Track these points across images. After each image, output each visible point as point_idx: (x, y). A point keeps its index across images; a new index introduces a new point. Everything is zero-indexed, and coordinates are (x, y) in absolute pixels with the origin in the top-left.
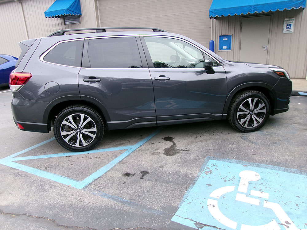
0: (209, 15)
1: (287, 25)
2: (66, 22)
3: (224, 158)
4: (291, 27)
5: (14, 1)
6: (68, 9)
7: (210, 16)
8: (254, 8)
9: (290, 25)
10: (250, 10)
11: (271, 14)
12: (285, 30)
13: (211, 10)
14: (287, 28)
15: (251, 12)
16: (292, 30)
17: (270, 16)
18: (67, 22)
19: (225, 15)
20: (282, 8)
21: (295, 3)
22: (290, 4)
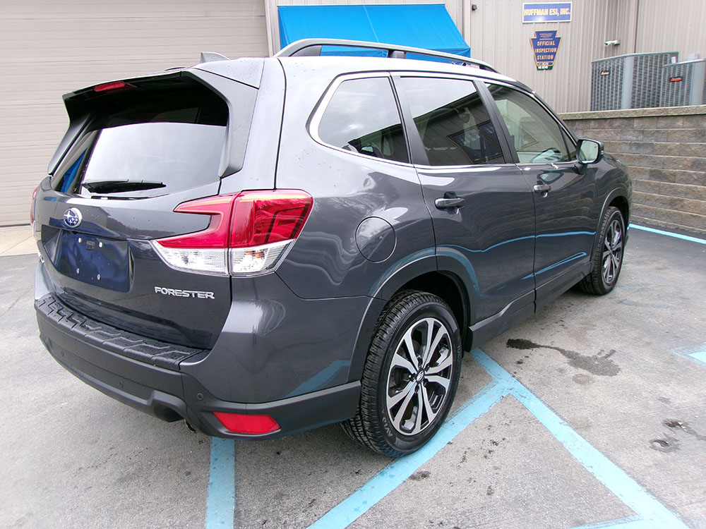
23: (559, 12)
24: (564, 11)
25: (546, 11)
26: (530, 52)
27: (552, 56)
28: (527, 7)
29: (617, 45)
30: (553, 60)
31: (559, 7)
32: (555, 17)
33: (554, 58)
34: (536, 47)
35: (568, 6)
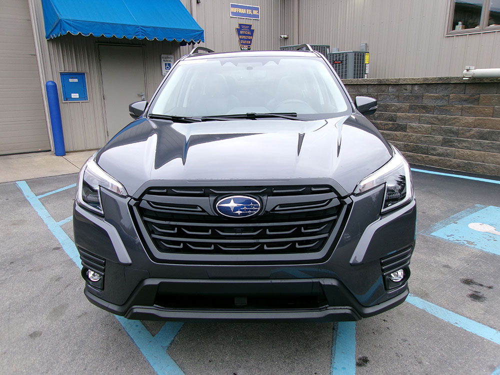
23: (252, 12)
24: (255, 12)
25: (245, 10)
26: (236, 38)
27: (250, 42)
28: (233, 6)
29: (287, 38)
30: (250, 44)
31: (252, 9)
32: (249, 16)
33: (251, 42)
34: (239, 34)
35: (257, 9)
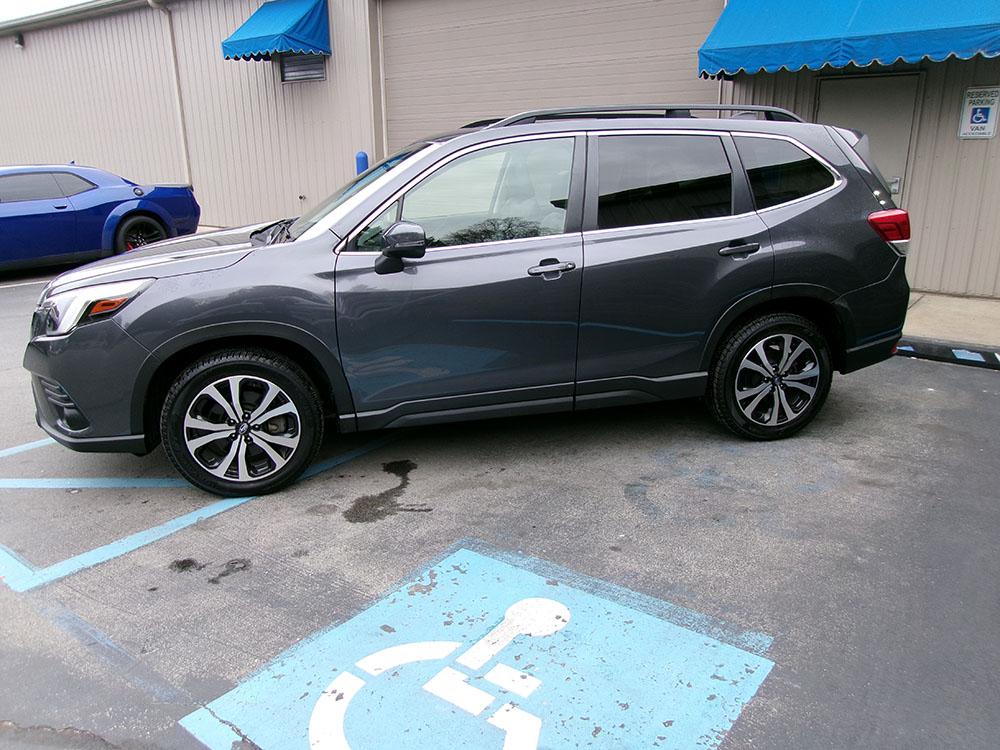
0: (697, 66)
1: (975, 111)
2: (286, 75)
3: (511, 548)
4: (987, 117)
5: (146, 7)
6: (286, 36)
7: (700, 69)
8: (844, 48)
9: (986, 112)
10: (832, 54)
11: (921, 69)
12: (966, 128)
13: (706, 51)
14: (972, 122)
15: (835, 63)
16: (990, 128)
17: (917, 77)
18: (290, 75)
19: (751, 69)
20: (940, 53)
21: (987, 36)
22: (971, 40)
